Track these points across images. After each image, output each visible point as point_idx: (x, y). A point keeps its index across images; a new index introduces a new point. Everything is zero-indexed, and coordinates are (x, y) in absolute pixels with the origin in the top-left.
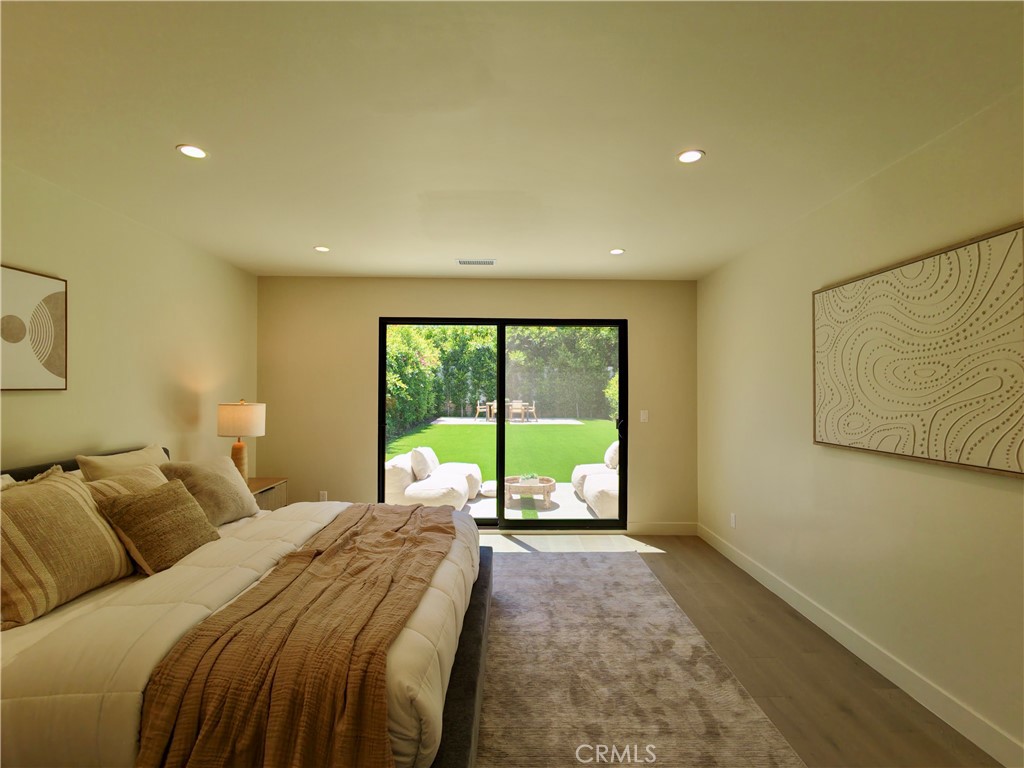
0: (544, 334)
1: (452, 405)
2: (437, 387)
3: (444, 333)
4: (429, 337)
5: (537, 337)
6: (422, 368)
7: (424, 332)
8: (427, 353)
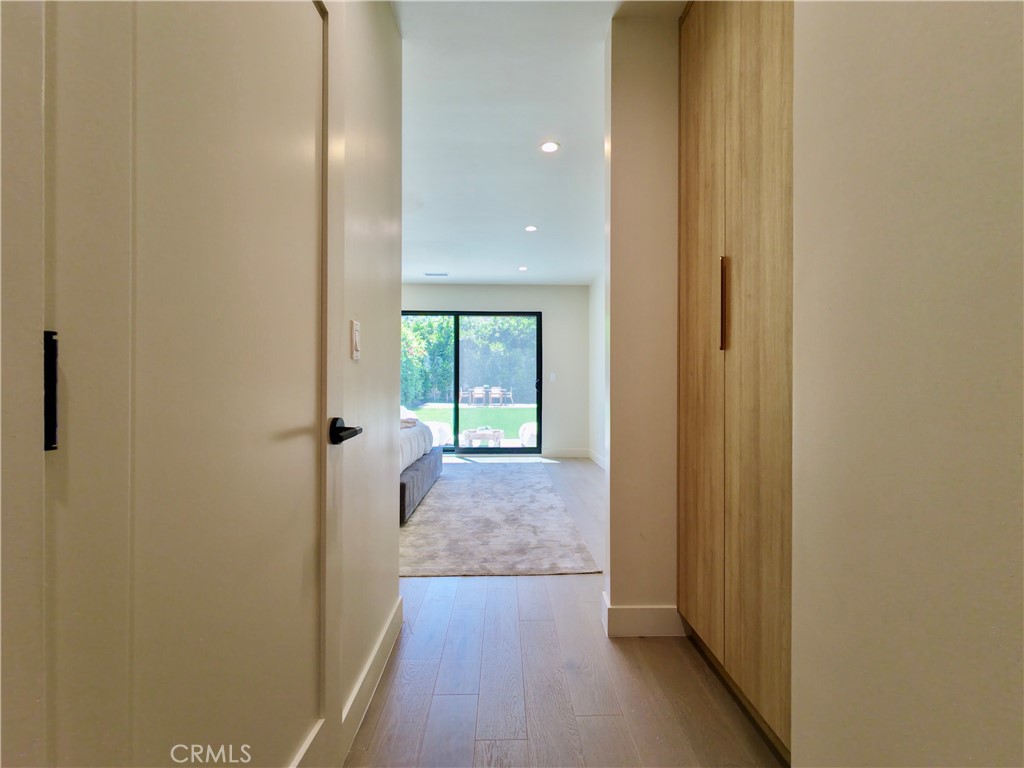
0: (521, 327)
1: (439, 392)
2: (424, 375)
3: (431, 326)
4: (415, 330)
5: (515, 330)
6: (410, 357)
7: (412, 325)
8: (415, 344)
